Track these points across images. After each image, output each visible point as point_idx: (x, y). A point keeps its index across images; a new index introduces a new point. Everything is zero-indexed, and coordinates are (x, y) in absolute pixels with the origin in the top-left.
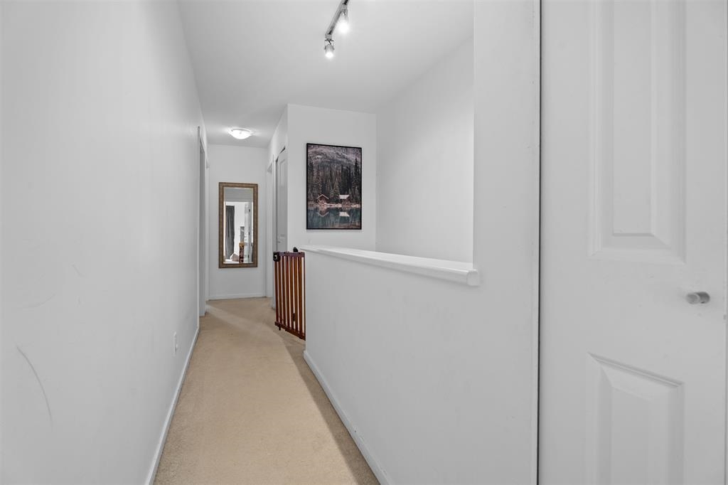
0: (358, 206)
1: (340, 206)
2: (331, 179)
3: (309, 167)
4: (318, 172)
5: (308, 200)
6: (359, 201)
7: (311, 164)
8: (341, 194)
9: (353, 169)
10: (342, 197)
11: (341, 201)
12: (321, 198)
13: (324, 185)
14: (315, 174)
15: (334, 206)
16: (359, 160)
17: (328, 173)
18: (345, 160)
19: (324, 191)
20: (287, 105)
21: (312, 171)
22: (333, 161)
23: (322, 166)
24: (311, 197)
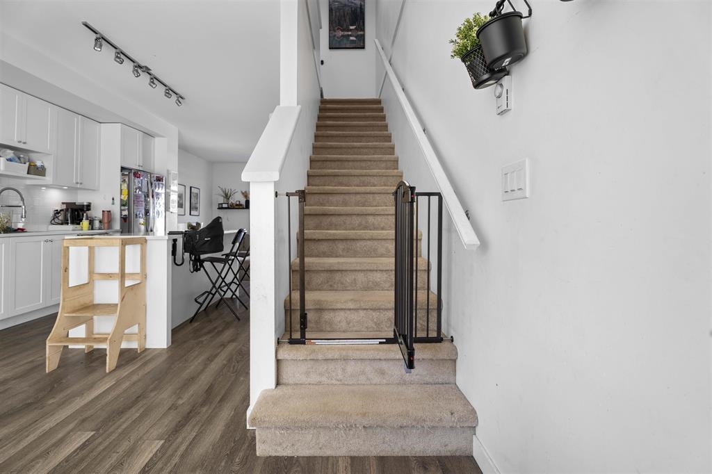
0: (362, 33)
1: (350, 33)
2: (344, 17)
3: (331, 10)
4: (336, 13)
5: (330, 30)
6: (363, 30)
8: (351, 25)
9: (359, 10)
10: (351, 28)
11: (351, 30)
12: (338, 29)
13: (339, 22)
14: (334, 14)
15: (346, 33)
16: (362, 3)
17: (342, 14)
18: (353, 5)
19: (340, 24)
21: (332, 13)
22: (345, 5)
23: (338, 9)
24: (332, 29)
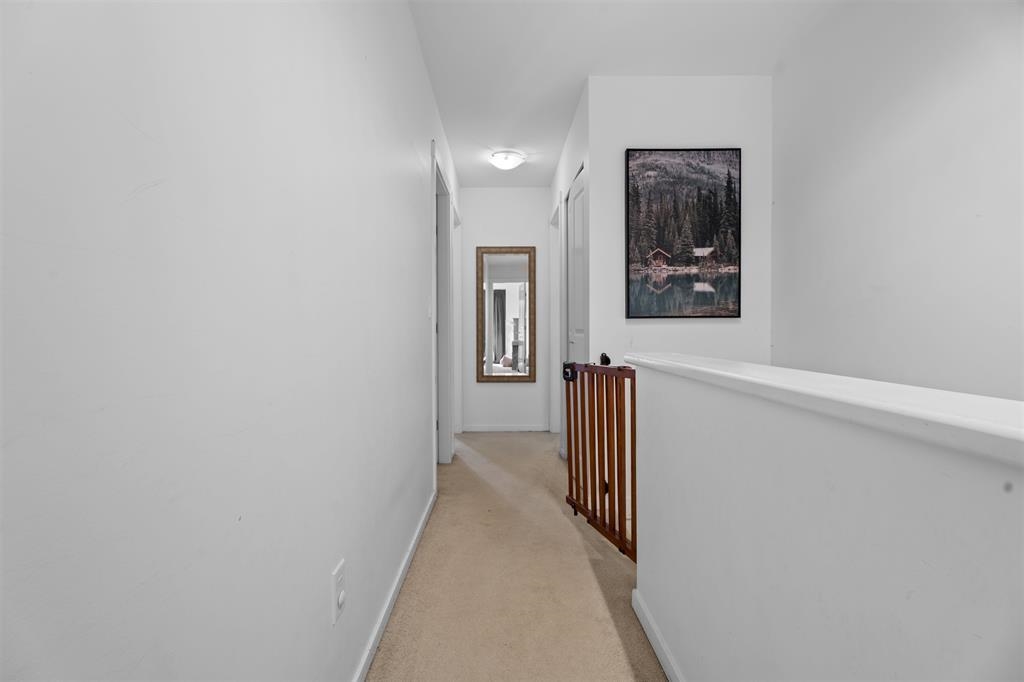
0: (732, 269)
1: (694, 270)
2: (677, 217)
3: (631, 196)
4: (649, 203)
5: (628, 261)
6: (736, 260)
7: (636, 190)
8: (697, 246)
9: (722, 195)
10: (699, 252)
11: (697, 261)
12: (655, 257)
13: (661, 229)
14: (644, 208)
15: (682, 270)
16: (734, 173)
17: (670, 206)
18: (705, 177)
19: (661, 242)
20: (586, 80)
21: (638, 203)
22: (680, 179)
23: (657, 192)
24: (636, 254)
